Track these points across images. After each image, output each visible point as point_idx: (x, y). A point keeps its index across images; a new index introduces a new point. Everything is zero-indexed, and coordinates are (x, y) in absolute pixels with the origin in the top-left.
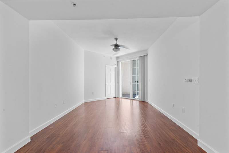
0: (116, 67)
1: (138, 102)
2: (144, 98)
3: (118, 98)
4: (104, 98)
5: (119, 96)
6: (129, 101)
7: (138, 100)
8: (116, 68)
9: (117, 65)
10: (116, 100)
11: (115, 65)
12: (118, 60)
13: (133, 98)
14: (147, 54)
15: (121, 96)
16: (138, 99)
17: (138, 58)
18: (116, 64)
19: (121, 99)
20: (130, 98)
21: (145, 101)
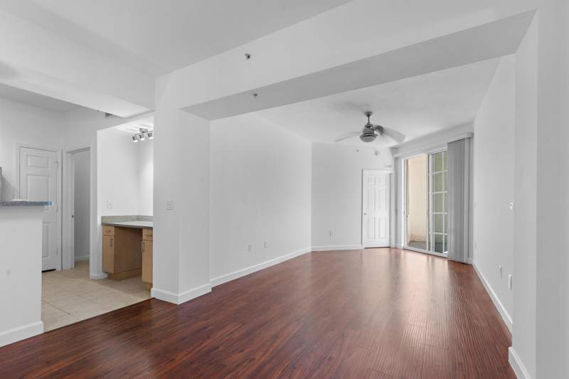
0: (390, 172)
1: (446, 262)
2: (461, 254)
3: (396, 248)
4: (358, 246)
5: (398, 244)
6: (424, 258)
7: (445, 258)
8: (390, 174)
9: (393, 166)
10: (390, 254)
11: (389, 169)
12: (396, 155)
13: (436, 251)
14: (473, 134)
15: (403, 244)
16: (446, 256)
17: (446, 148)
18: (390, 166)
19: (403, 252)
20: (427, 251)
21: (464, 262)
